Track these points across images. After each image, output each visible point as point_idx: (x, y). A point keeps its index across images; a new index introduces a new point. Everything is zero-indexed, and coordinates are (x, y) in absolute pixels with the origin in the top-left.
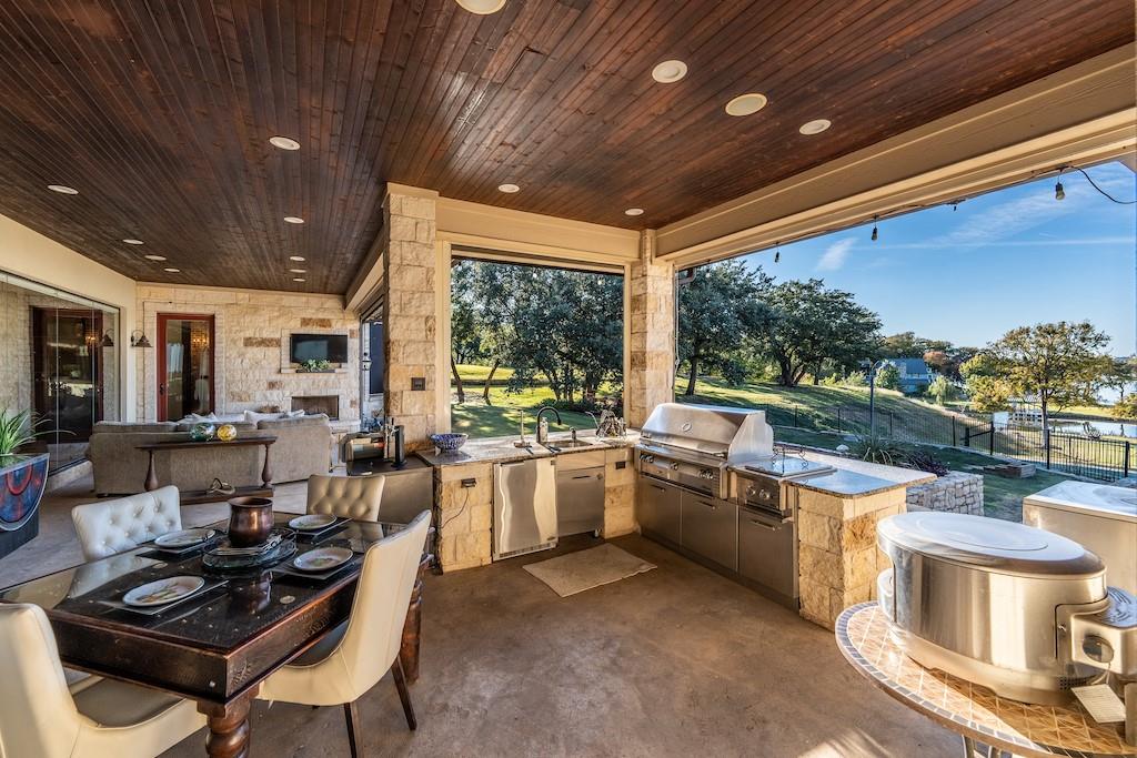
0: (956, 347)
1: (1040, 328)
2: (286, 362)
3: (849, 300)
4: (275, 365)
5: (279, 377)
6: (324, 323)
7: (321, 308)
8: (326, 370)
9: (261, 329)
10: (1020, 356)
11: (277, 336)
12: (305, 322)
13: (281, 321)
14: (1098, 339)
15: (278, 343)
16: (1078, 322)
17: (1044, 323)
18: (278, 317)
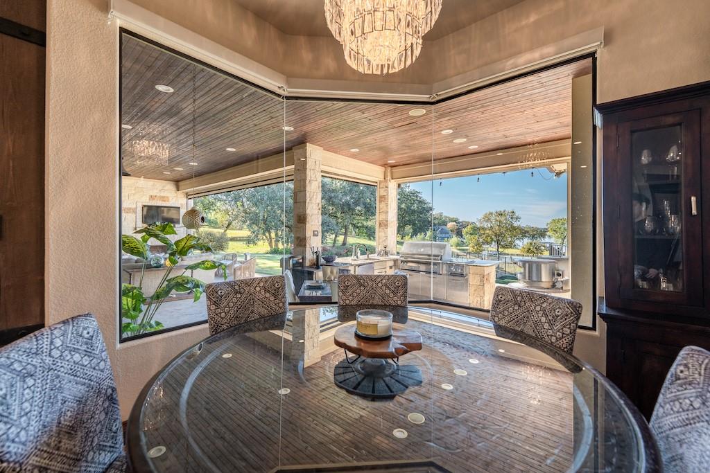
0: (461, 221)
1: (496, 212)
2: (140, 223)
3: (419, 195)
4: (132, 225)
7: (162, 190)
10: (489, 226)
11: (134, 206)
12: (152, 197)
13: (137, 196)
14: (517, 218)
15: (134, 210)
16: (510, 210)
17: (498, 210)
18: (134, 194)
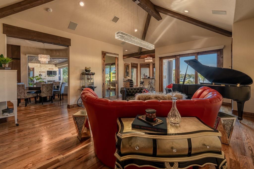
2: (46, 75)
4: (44, 76)
5: (45, 77)
6: (52, 69)
7: (52, 67)
8: (53, 76)
9: (42, 70)
11: (45, 71)
12: (49, 69)
13: (45, 69)
15: (45, 72)
18: (45, 68)
